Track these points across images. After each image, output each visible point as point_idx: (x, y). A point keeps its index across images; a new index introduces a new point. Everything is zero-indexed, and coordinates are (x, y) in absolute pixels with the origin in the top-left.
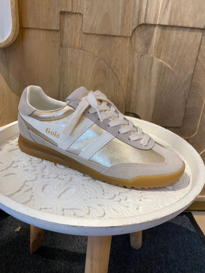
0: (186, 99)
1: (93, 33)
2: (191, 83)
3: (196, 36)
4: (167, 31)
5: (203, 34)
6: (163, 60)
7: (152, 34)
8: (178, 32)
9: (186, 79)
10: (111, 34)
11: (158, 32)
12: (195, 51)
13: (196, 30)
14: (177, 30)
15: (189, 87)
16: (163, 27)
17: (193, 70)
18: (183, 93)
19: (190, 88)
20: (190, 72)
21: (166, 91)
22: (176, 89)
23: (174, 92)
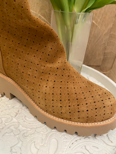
21: (91, 40)
22: (98, 39)
23: (97, 41)
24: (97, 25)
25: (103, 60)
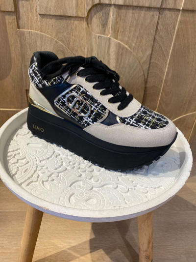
0: (145, 79)
1: (48, 14)
2: (150, 63)
3: (153, 15)
4: (123, 11)
5: (159, 14)
6: (121, 40)
7: (109, 14)
8: (134, 11)
9: (144, 59)
10: (66, 15)
11: (113, 12)
13: (152, 9)
14: (133, 9)
15: (148, 66)
16: (119, 7)
17: (151, 50)
18: (142, 73)
20: (149, 52)
21: (125, 71)
22: (135, 69)
23: (133, 72)
24: (132, 51)
25: (144, 97)
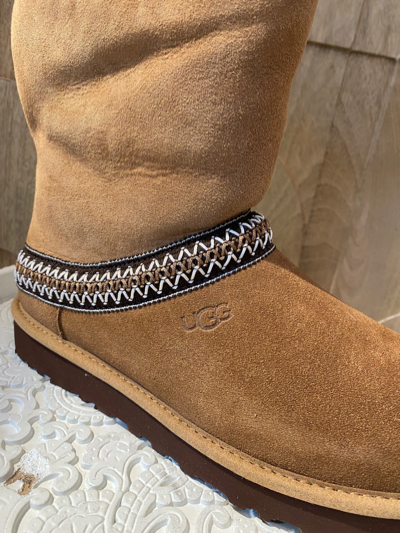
0: (304, 225)
2: (319, 186)
3: (332, 67)
5: (347, 65)
9: (305, 175)
12: (328, 106)
13: (332, 51)
15: (313, 194)
17: (323, 152)
18: (298, 211)
19: (315, 197)
20: (317, 158)
